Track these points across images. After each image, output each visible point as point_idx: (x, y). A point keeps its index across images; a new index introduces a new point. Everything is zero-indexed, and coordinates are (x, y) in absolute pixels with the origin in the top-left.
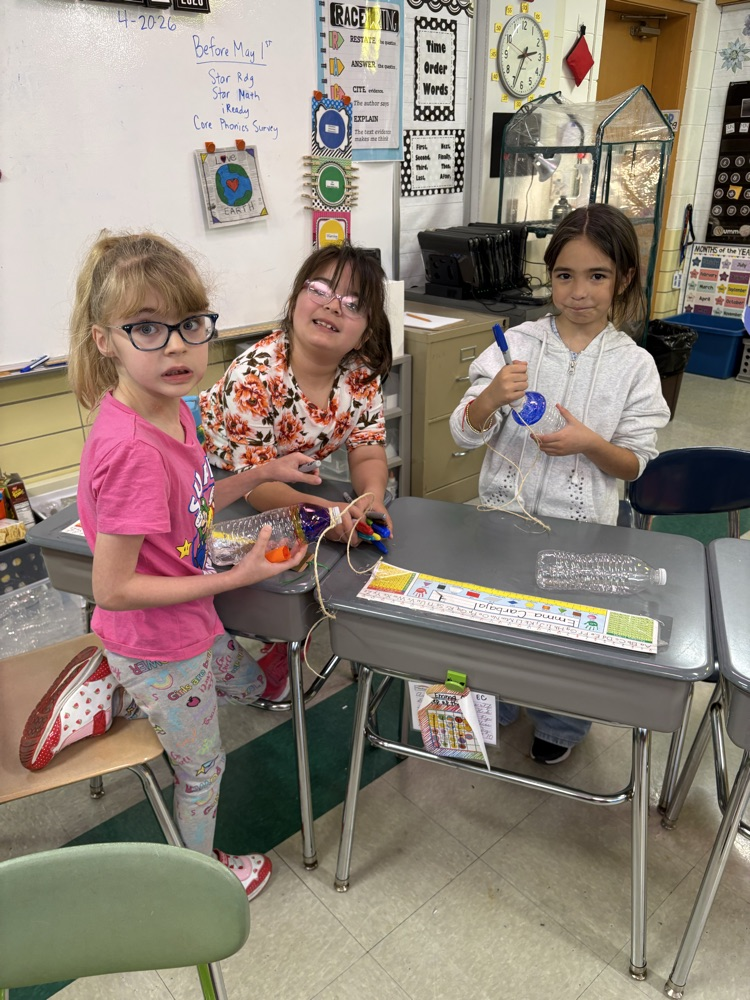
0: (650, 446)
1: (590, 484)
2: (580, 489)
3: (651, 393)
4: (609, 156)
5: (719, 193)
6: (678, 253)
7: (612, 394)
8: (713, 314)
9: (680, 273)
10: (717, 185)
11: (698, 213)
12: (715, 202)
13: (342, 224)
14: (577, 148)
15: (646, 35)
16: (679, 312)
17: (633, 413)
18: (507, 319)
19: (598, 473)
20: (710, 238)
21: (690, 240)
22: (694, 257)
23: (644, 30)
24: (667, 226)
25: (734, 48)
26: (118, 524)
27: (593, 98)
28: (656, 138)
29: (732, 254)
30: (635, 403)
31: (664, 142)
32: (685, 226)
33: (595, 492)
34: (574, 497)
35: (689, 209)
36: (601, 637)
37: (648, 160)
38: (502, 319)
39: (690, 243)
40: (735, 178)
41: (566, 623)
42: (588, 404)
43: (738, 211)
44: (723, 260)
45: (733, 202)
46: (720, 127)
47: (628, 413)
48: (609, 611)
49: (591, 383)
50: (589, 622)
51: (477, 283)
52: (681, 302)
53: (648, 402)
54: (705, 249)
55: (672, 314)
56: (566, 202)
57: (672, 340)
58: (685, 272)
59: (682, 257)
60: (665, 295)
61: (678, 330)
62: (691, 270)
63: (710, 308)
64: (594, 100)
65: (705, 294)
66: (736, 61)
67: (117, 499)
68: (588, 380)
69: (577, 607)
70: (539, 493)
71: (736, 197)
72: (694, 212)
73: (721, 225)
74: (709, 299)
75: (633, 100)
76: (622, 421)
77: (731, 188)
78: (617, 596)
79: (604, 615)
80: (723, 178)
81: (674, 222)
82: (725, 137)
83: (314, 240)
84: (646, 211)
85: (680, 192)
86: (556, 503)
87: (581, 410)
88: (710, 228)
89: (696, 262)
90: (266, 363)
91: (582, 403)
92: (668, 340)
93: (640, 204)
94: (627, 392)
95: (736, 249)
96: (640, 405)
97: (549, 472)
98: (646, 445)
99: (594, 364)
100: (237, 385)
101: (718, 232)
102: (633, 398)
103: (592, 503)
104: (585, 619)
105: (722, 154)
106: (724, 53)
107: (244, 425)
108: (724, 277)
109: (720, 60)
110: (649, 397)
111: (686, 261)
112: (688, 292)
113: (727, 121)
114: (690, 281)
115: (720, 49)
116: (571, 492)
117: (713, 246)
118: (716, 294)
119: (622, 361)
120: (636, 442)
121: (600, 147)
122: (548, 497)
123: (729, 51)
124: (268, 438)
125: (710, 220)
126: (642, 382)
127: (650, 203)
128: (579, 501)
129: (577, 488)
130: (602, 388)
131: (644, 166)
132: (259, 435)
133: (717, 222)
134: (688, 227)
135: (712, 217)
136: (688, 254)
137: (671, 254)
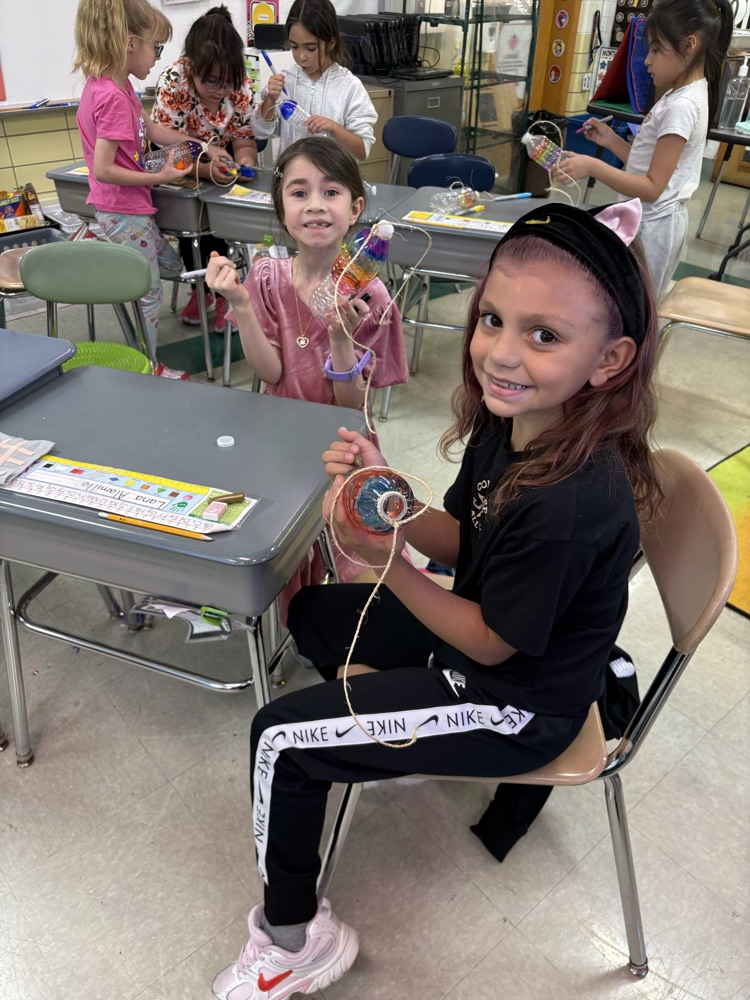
3: (359, 102)
5: (622, 1)
6: (587, 56)
7: (336, 104)
9: (590, 75)
11: (604, 19)
12: (619, 9)
13: (272, 7)
17: (354, 116)
18: (392, 90)
20: (613, 43)
21: (598, 44)
22: (602, 61)
24: (578, 30)
26: (109, 134)
30: (353, 110)
32: (594, 31)
35: (597, 17)
38: (388, 90)
39: (598, 47)
45: (633, 10)
47: (351, 116)
51: (373, 62)
54: (611, 53)
58: (594, 75)
59: (591, 60)
60: (574, 95)
62: (599, 74)
67: (108, 121)
68: (322, 97)
71: (635, 5)
72: (601, 18)
73: (621, 31)
76: (348, 122)
81: (585, 27)
83: (249, 19)
88: (614, 34)
89: (604, 66)
90: (176, 80)
96: (356, 111)
100: (162, 90)
101: (620, 37)
102: (351, 106)
107: (168, 116)
111: (595, 65)
124: (182, 125)
125: (614, 26)
132: (177, 123)
133: (620, 28)
134: (597, 32)
135: (616, 23)
136: (596, 59)
137: (580, 57)
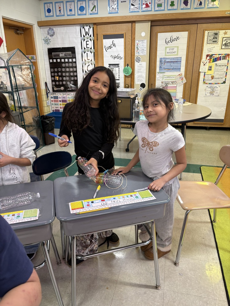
0: (32, 155)
1: (17, 171)
2: (14, 173)
3: (27, 141)
4: (13, 69)
5: (53, 79)
6: (46, 96)
7: (15, 144)
8: (60, 111)
9: (48, 101)
10: (52, 76)
11: (49, 84)
12: (52, 81)
14: (4, 67)
15: (19, 33)
16: (51, 112)
17: (24, 148)
19: (19, 167)
20: (54, 91)
21: (49, 92)
22: (51, 96)
23: (18, 32)
24: (41, 88)
25: (46, 39)
27: (6, 52)
28: (28, 64)
29: (60, 95)
30: (23, 145)
31: (30, 65)
32: (46, 88)
33: (20, 173)
34: (13, 176)
35: (46, 83)
36: (21, 220)
37: (27, 70)
39: (49, 93)
40: (56, 74)
41: (10, 219)
42: (8, 148)
43: (59, 83)
44: (59, 97)
45: (57, 81)
46: (48, 60)
47: (22, 148)
48: (24, 211)
49: (7, 142)
50: (17, 217)
52: (51, 109)
53: (27, 144)
54: (53, 94)
55: (49, 113)
56: (3, 83)
57: (48, 121)
58: (50, 100)
59: (48, 97)
60: (45, 107)
61: (50, 118)
62: (51, 100)
63: (59, 110)
64: (7, 52)
65: (57, 106)
66: (48, 42)
68: (5, 141)
69: (13, 213)
70: (2, 179)
71: (58, 79)
72: (47, 84)
73: (56, 87)
74: (58, 108)
75: (16, 53)
76: (21, 151)
77: (56, 77)
78: (27, 205)
79: (22, 213)
80: (53, 74)
81: (43, 87)
82: (50, 63)
84: (31, 85)
85: (42, 79)
86: (9, 180)
87: (6, 150)
88: (53, 88)
89: (52, 98)
91: (6, 149)
92: (47, 121)
93: (28, 83)
94: (19, 142)
95: (61, 93)
96: (25, 145)
97: (3, 172)
98: (31, 155)
99: (6, 136)
101: (55, 89)
102: (22, 143)
103: (19, 177)
104: (16, 216)
105: (51, 68)
106: (44, 40)
108: (60, 101)
109: (43, 42)
110: (26, 142)
111: (49, 98)
112: (52, 106)
113: (50, 59)
114: (52, 103)
115: (43, 38)
116: (12, 175)
117: (55, 93)
118: (60, 106)
119: (15, 133)
120: (27, 155)
121: (9, 67)
122: (5, 179)
123: (45, 39)
125: (52, 86)
126: (23, 138)
127: (31, 82)
128: (15, 177)
129: (14, 174)
130: (11, 143)
131: (26, 72)
133: (54, 87)
134: (47, 88)
135: (53, 85)
136: (49, 96)
137: (44, 96)
